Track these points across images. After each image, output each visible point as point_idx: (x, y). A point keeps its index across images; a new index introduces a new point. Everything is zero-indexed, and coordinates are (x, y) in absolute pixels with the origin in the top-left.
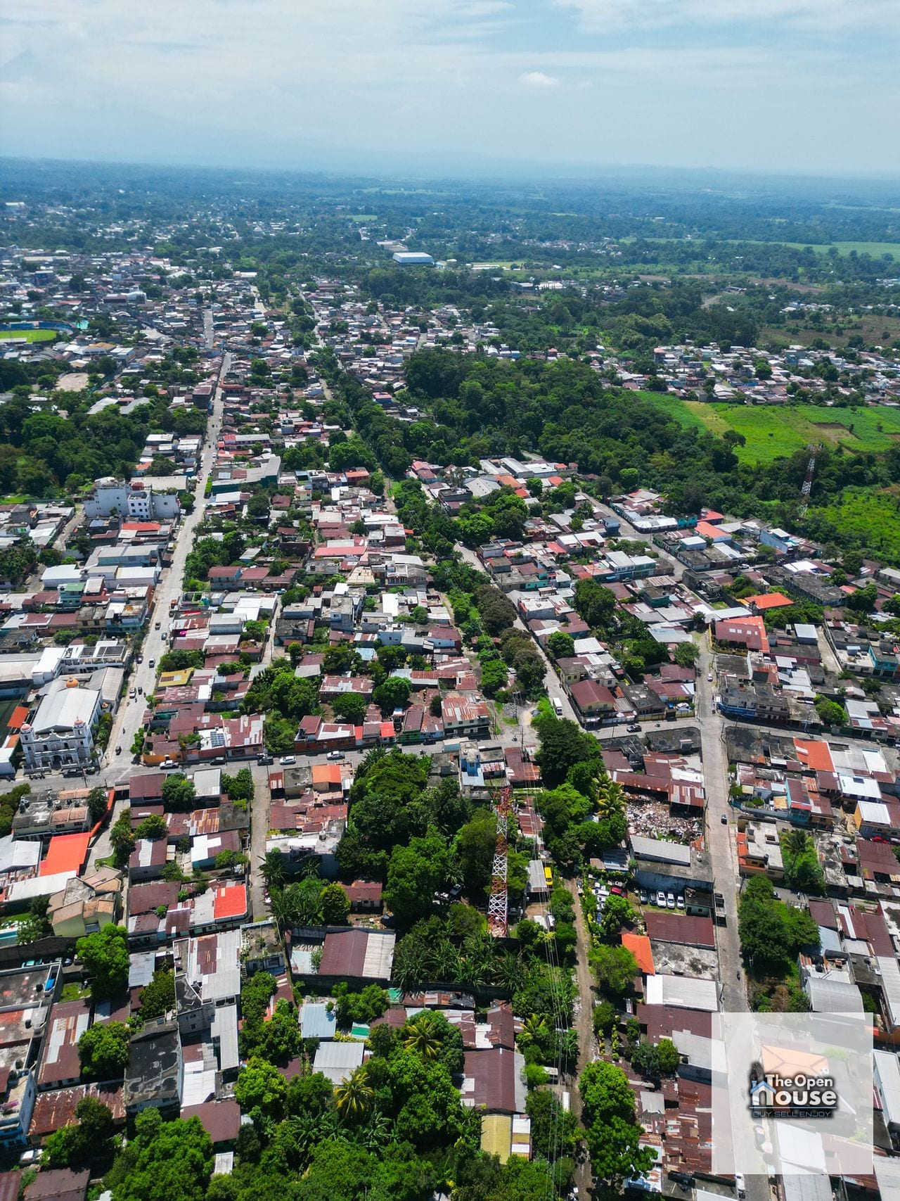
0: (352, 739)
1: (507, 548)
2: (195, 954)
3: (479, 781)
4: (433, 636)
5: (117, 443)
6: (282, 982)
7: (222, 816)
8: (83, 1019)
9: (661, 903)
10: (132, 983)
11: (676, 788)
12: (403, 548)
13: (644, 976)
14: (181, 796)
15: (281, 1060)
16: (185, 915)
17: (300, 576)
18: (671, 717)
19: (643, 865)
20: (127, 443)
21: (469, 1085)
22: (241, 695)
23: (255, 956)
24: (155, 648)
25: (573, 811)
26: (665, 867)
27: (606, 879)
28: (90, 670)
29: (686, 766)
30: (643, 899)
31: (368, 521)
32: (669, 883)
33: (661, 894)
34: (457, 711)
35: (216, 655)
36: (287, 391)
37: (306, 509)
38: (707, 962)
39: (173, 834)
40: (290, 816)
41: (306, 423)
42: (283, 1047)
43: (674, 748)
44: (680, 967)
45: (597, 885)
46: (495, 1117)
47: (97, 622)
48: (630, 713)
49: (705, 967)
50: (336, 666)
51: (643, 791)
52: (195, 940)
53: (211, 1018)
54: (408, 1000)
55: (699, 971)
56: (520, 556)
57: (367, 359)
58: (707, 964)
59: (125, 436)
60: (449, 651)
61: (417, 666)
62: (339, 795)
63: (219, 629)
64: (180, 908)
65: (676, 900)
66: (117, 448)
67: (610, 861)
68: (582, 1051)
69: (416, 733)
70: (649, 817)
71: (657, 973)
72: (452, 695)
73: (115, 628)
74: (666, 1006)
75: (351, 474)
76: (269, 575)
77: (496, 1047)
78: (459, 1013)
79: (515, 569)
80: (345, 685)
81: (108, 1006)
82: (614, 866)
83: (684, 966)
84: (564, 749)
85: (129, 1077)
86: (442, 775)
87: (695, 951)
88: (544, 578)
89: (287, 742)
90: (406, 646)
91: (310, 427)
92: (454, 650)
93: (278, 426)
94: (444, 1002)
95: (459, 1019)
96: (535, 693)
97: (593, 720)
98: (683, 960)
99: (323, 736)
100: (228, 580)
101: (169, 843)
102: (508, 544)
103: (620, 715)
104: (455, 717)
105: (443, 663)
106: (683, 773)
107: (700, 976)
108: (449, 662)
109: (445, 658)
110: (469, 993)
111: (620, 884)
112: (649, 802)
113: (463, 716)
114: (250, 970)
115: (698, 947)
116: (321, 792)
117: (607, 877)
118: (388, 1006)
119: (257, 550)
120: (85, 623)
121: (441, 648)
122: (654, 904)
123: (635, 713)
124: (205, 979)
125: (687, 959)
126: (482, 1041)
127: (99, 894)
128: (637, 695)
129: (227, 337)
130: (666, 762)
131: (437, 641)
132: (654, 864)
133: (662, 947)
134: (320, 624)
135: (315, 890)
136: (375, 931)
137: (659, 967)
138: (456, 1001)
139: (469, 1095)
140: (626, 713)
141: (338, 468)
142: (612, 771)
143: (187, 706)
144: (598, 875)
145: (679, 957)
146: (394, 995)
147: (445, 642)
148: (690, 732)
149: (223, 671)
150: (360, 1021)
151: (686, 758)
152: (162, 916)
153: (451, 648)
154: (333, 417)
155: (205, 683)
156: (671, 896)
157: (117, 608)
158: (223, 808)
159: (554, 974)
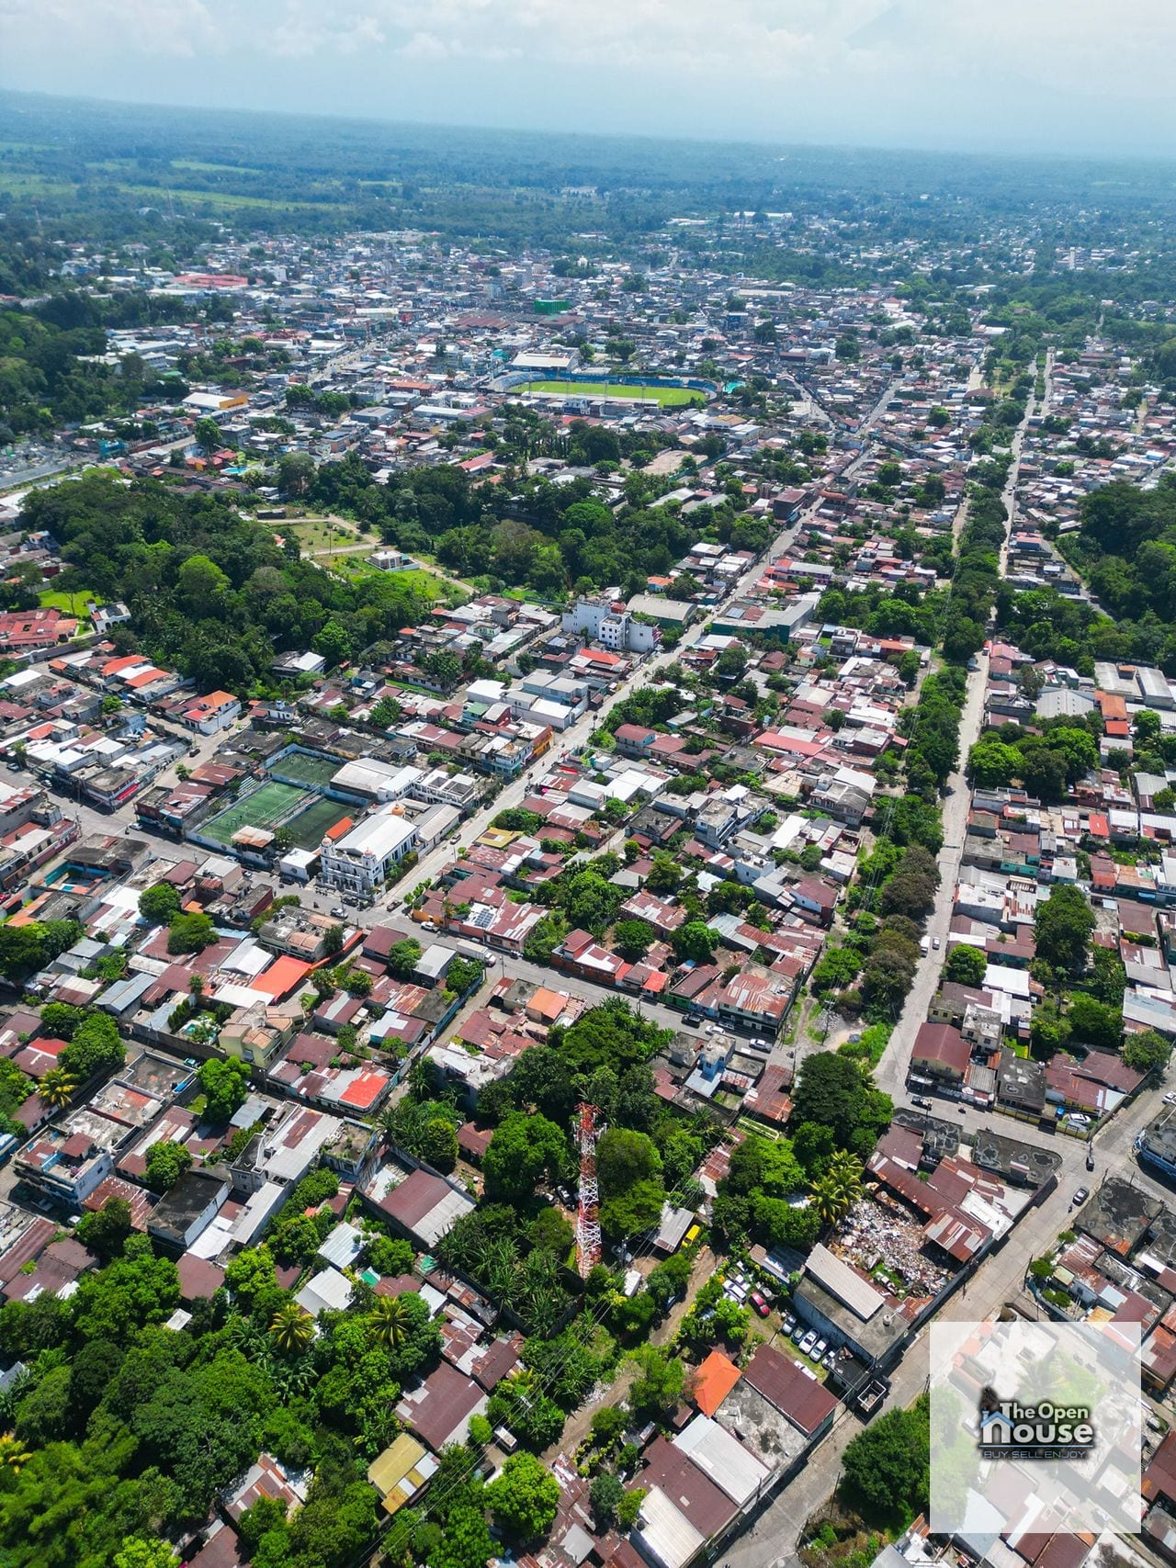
0: (611, 975)
1: (1013, 803)
2: (292, 1123)
3: (707, 1088)
4: (798, 890)
5: (651, 548)
6: (344, 1190)
7: (426, 1001)
8: (183, 1131)
9: (804, 1346)
10: (233, 1121)
11: (948, 1219)
12: (870, 762)
13: (697, 1412)
14: (401, 963)
15: (283, 1261)
16: (321, 1081)
17: (712, 763)
18: (1048, 1126)
19: (807, 1286)
20: (661, 550)
21: (420, 1395)
22: (541, 879)
23: (336, 1152)
24: (511, 799)
25: (769, 1177)
26: (831, 1304)
27: (757, 1278)
28: (430, 801)
29: (996, 1199)
30: (787, 1328)
31: (854, 714)
32: (827, 1328)
33: (811, 1336)
34: (745, 993)
35: (556, 826)
36: (905, 510)
37: (795, 678)
38: (784, 1444)
39: (373, 999)
40: (484, 1030)
41: (894, 560)
42: (288, 1250)
43: (999, 1167)
44: (748, 1428)
45: (740, 1279)
46: (413, 1441)
47: (473, 753)
48: (986, 1094)
49: (777, 1449)
50: (661, 885)
51: (905, 1201)
52: (305, 1109)
53: (257, 1187)
54: (436, 1278)
55: (765, 1449)
56: (1023, 820)
57: (1053, 480)
58: (784, 1446)
59: (663, 542)
60: (810, 916)
61: (755, 920)
62: (544, 1031)
63: (578, 799)
64: (325, 1073)
65: (825, 1354)
66: (649, 553)
67: (774, 1259)
68: (562, 1442)
69: (686, 1000)
70: (889, 1237)
71: (714, 1419)
72: (760, 972)
73: (484, 766)
74: (689, 1459)
75: (890, 644)
76: (682, 750)
77: (473, 1377)
78: (469, 1320)
79: (1004, 836)
80: (651, 910)
81: (207, 1130)
82: (776, 1268)
83: (753, 1431)
84: (809, 1098)
85: (166, 1200)
86: (671, 1061)
87: (785, 1424)
88: (1035, 863)
89: (544, 950)
90: (757, 890)
91: (896, 566)
92: (817, 918)
93: (855, 558)
94: (464, 1301)
95: (462, 1327)
96: (875, 1014)
97: (921, 1080)
98: (758, 1423)
99: (586, 959)
100: (633, 744)
101: (365, 1006)
102: (1018, 798)
103: (967, 1091)
104: (736, 1000)
105: (791, 928)
106: (985, 1206)
107: (762, 1455)
108: (799, 930)
109: (798, 922)
110: (495, 1306)
111: (768, 1293)
112: (906, 1219)
113: (746, 1002)
114: (323, 1161)
115: (791, 1422)
116: (530, 1018)
117: (760, 1276)
118: (410, 1271)
119: (694, 716)
120: (463, 750)
121: (804, 909)
122: (796, 1342)
123: (991, 1097)
124: (281, 1150)
125: (765, 1426)
126: (465, 1364)
127: (268, 1027)
128: (1015, 1075)
129: (892, 423)
130: (971, 1180)
131: (801, 898)
132: (822, 1294)
133: (747, 1393)
134: (687, 827)
135: (439, 1118)
136: (459, 1191)
137: (722, 1413)
138: (477, 1308)
139: (412, 1404)
140: (978, 1092)
141: (879, 632)
142: (883, 1155)
143: (486, 872)
144: (749, 1268)
145: (757, 1419)
146: (425, 1264)
147: (810, 903)
148: (1045, 1159)
149: (546, 848)
150: (378, 1270)
151: (1008, 1190)
152: (304, 1073)
153: (815, 912)
154: (931, 559)
155: (520, 853)
156: (822, 1345)
157: (499, 743)
158: (432, 994)
159: (604, 1345)
